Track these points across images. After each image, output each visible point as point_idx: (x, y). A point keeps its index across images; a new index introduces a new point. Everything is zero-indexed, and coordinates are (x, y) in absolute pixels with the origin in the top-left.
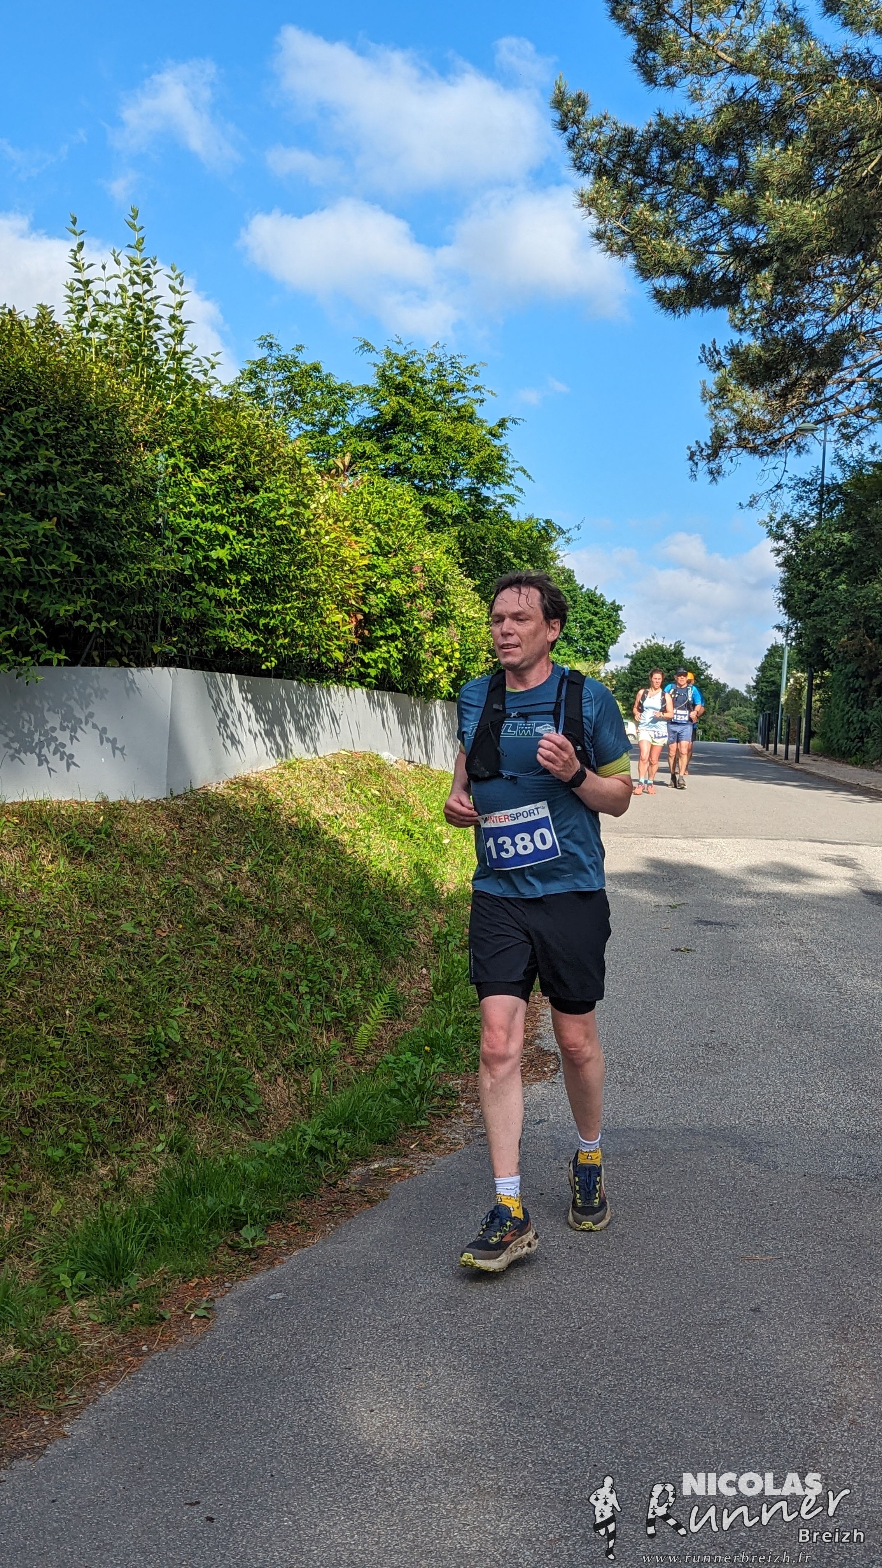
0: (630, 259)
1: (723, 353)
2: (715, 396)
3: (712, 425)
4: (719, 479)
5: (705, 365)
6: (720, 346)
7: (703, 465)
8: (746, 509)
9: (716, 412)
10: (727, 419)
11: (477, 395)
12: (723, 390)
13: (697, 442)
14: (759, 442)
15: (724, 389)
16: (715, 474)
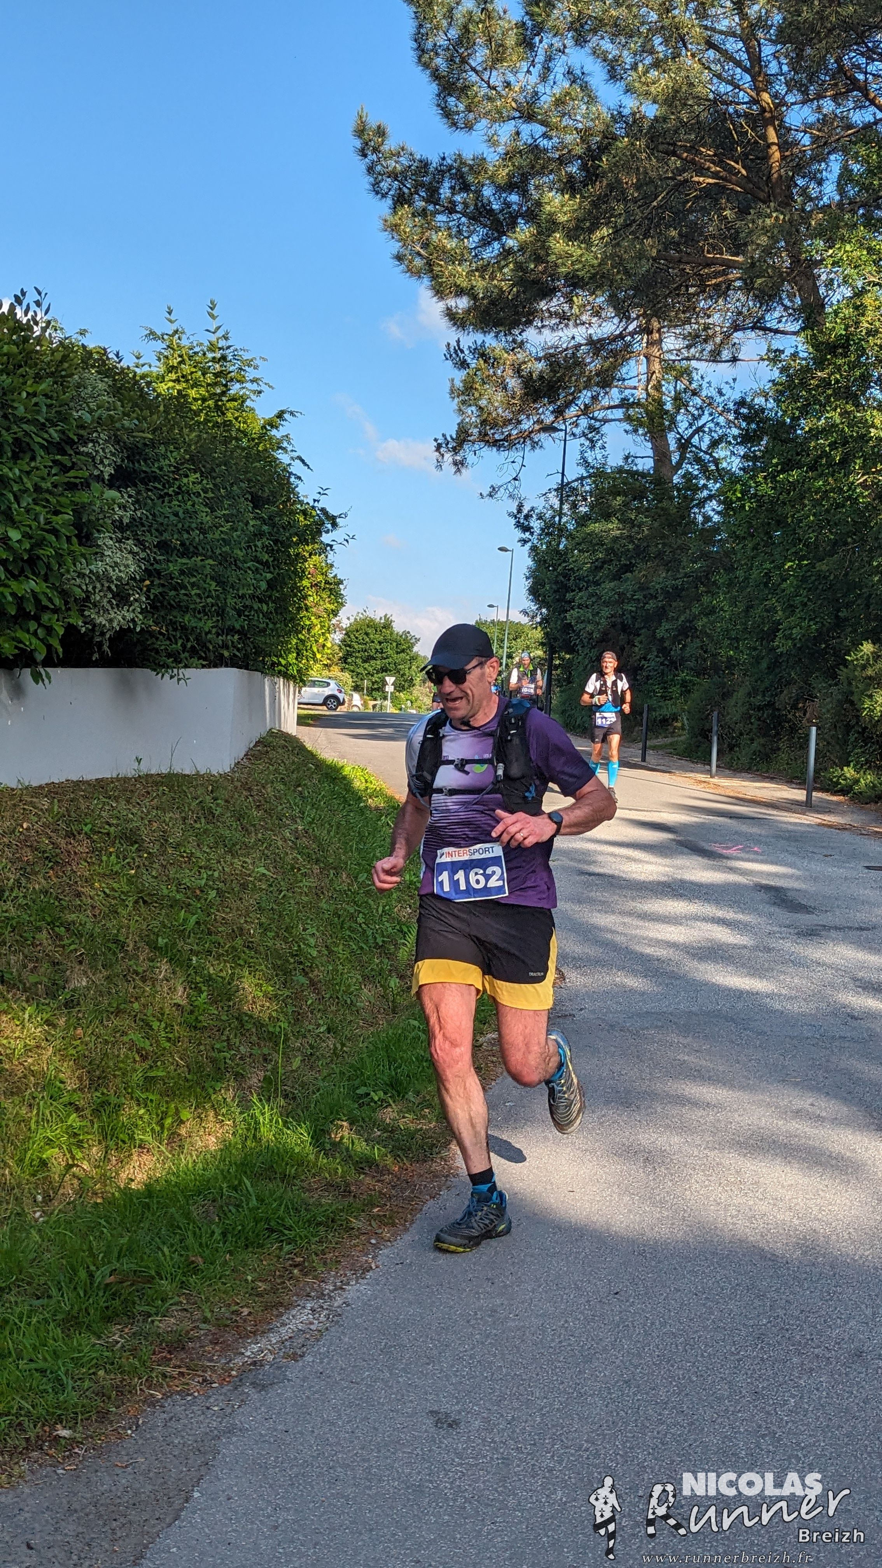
0: (426, 281)
1: (467, 352)
2: (463, 393)
3: (459, 421)
4: (463, 470)
5: (449, 363)
6: (464, 345)
7: (448, 457)
8: (487, 499)
9: (463, 408)
10: (472, 414)
11: (255, 387)
12: (469, 388)
13: (444, 435)
14: (497, 437)
15: (471, 387)
16: (459, 465)
